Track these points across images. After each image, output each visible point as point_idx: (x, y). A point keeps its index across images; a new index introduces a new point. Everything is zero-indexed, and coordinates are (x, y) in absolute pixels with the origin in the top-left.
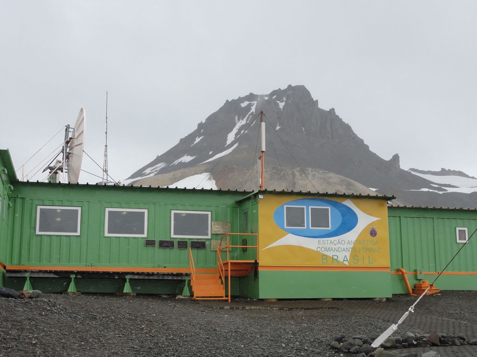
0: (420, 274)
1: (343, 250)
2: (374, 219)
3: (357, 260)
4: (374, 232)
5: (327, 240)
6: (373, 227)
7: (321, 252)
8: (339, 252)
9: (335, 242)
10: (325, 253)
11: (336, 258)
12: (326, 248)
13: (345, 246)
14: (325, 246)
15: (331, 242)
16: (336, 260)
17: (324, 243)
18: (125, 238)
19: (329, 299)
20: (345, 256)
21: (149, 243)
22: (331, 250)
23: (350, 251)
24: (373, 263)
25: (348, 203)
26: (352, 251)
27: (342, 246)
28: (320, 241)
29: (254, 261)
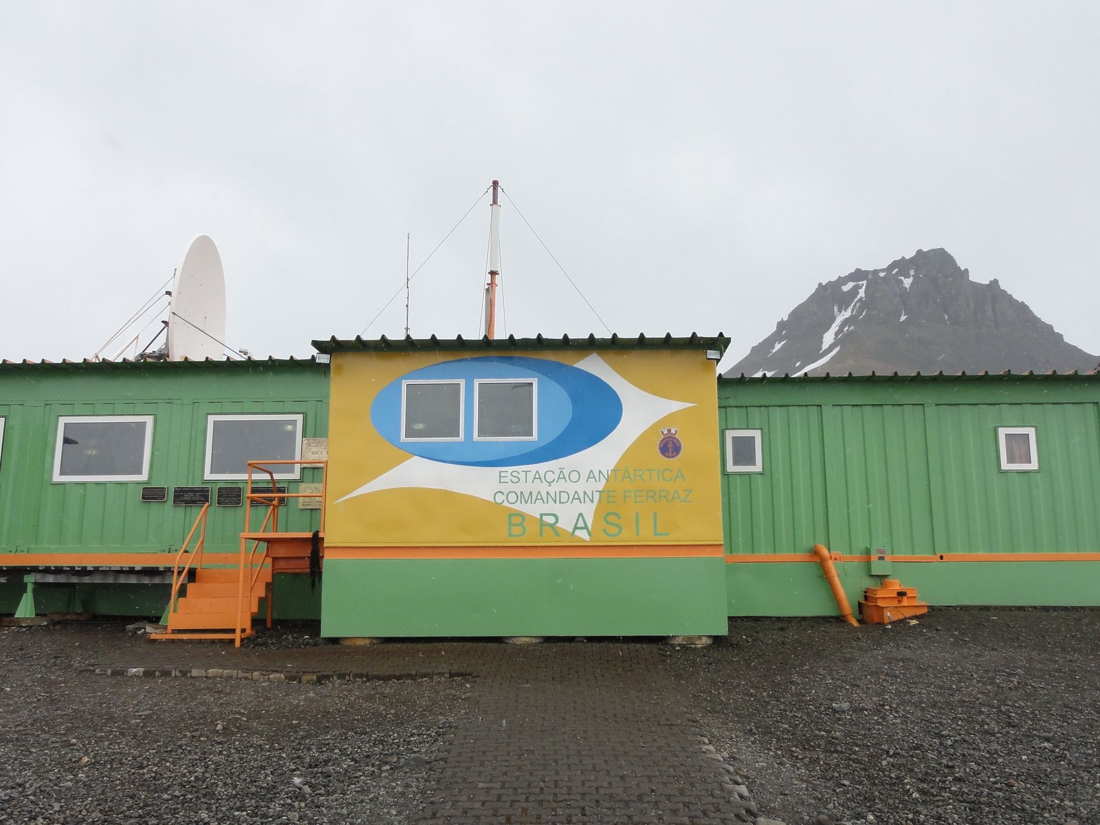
0: (882, 561)
1: (574, 499)
2: (675, 406)
3: (618, 526)
4: (673, 443)
5: (526, 472)
6: (669, 431)
7: (506, 504)
8: (560, 502)
9: (550, 477)
10: (519, 507)
11: (551, 520)
12: (522, 493)
13: (580, 487)
14: (518, 488)
15: (537, 477)
16: (552, 526)
17: (515, 480)
18: (98, 484)
19: (527, 640)
20: (581, 515)
21: (152, 494)
22: (537, 499)
23: (596, 501)
24: (667, 534)
25: (593, 365)
26: (600, 501)
27: (571, 488)
28: (502, 474)
29: (309, 535)
